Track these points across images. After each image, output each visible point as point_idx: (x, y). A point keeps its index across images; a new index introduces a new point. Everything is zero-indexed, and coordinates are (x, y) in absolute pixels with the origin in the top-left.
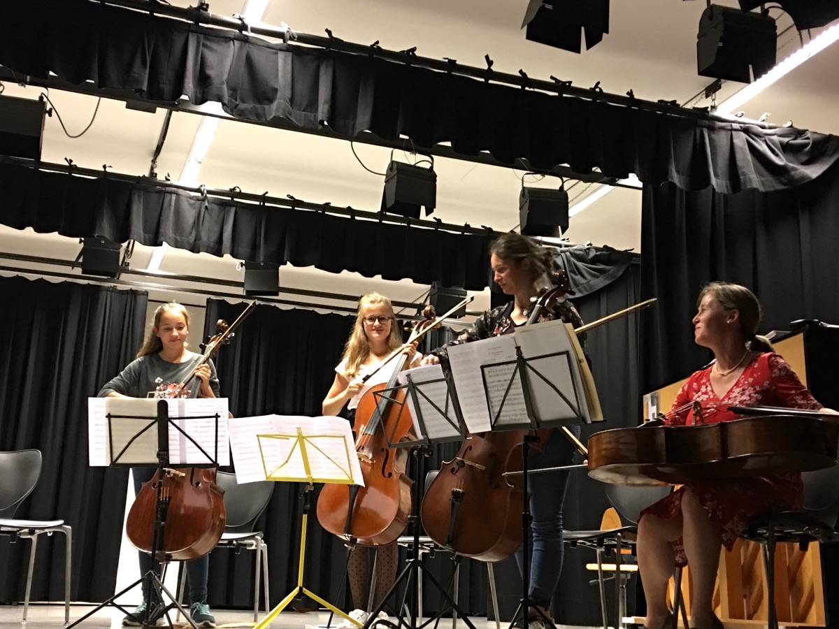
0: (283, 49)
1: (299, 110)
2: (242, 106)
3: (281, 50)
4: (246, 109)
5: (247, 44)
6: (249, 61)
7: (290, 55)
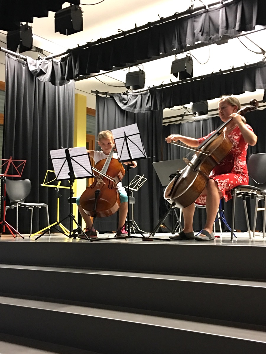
0: (221, 7)
1: (232, 29)
2: (213, 37)
3: (221, 8)
4: (214, 38)
5: (208, 13)
6: (210, 18)
7: (224, 9)
